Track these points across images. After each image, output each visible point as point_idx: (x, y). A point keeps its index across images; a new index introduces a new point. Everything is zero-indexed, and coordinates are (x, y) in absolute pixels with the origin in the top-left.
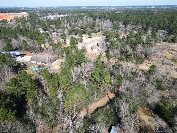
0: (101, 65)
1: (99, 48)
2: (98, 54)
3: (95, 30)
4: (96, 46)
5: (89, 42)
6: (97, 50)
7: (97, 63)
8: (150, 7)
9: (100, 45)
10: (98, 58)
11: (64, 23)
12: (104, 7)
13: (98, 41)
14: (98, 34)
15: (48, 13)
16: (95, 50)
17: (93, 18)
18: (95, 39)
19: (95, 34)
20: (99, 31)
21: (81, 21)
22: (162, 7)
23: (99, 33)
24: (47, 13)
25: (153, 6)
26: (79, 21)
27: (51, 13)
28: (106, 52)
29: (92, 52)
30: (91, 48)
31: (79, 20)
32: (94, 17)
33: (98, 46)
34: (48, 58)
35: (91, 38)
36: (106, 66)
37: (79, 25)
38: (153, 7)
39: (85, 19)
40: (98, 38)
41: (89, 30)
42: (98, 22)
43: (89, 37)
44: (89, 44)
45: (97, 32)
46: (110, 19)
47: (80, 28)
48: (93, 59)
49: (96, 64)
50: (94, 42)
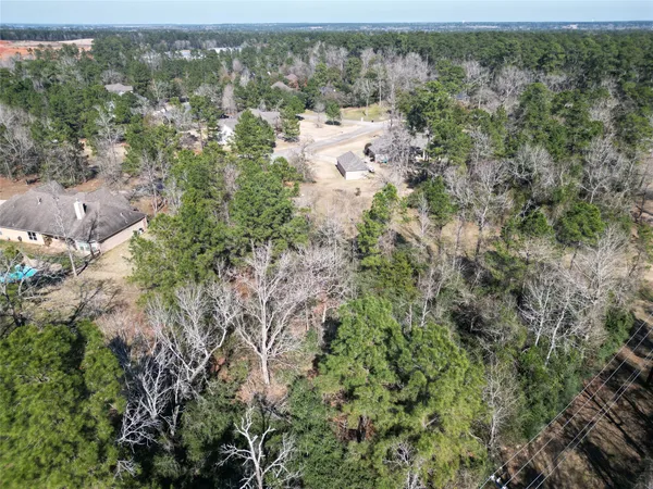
0: (389, 261)
1: (373, 166)
2: (368, 196)
3: (358, 95)
4: (362, 155)
5: (327, 140)
6: (366, 173)
7: (364, 243)
8: (565, 27)
9: (381, 152)
10: (372, 215)
11: (231, 70)
12: (390, 25)
13: (370, 136)
14: (368, 110)
15: (178, 43)
16: (353, 176)
17: (348, 49)
18: (355, 128)
19: (357, 109)
20: (375, 98)
21: (299, 63)
22: (611, 28)
23: (374, 106)
24: (172, 42)
25: (574, 23)
26: (290, 62)
27: (188, 42)
28: (410, 187)
29: (340, 183)
30: (339, 167)
31: (291, 59)
32: (353, 47)
33: (368, 159)
34: (80, 214)
35: (337, 124)
36: (426, 268)
37: (292, 78)
38: (575, 27)
39: (315, 55)
40: (369, 126)
41: (331, 92)
42: (372, 62)
43: (329, 123)
44: (330, 151)
45: (364, 104)
46: (421, 53)
47: (292, 86)
48: (344, 221)
49: (360, 248)
50: (352, 141)
